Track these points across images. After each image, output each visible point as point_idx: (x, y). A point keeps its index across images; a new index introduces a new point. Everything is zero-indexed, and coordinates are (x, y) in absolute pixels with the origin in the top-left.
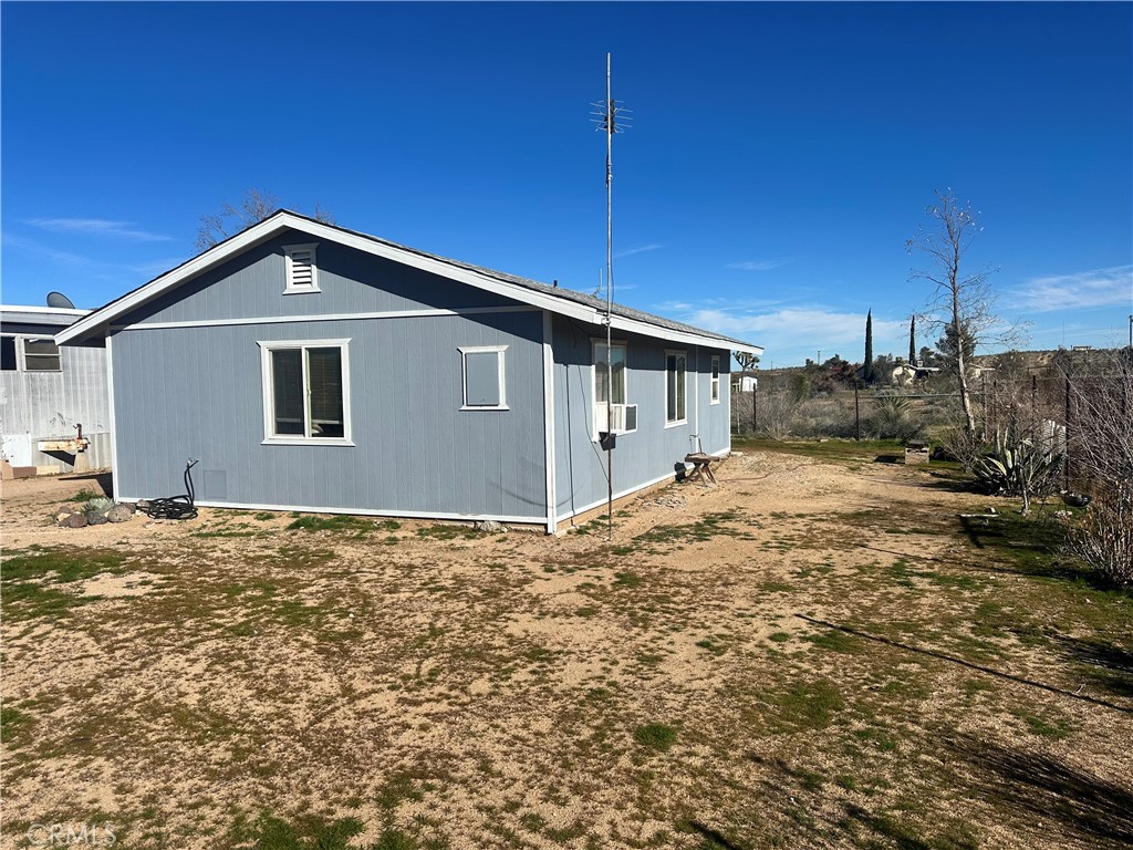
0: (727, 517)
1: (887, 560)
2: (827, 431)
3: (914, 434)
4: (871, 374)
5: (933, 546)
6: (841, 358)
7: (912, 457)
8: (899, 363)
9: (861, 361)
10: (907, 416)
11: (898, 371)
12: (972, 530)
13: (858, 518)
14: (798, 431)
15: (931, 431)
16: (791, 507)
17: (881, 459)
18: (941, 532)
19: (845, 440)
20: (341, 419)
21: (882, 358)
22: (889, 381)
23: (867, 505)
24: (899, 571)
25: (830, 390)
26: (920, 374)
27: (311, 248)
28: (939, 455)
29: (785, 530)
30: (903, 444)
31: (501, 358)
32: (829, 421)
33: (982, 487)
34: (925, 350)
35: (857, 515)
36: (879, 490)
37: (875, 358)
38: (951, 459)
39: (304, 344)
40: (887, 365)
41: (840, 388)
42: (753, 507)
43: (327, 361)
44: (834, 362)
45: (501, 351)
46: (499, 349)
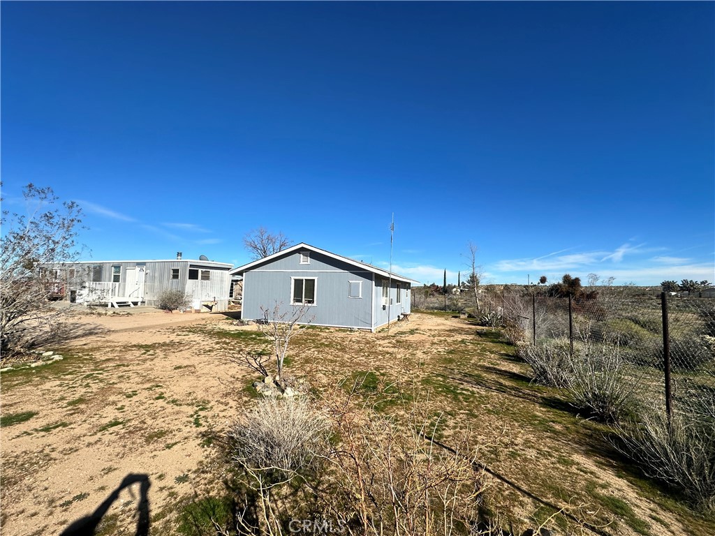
0: (417, 330)
1: (460, 340)
2: (436, 308)
3: (462, 310)
4: (445, 290)
5: (470, 337)
6: (436, 284)
7: (462, 316)
8: (455, 287)
9: (443, 285)
10: (460, 304)
11: (455, 289)
12: (479, 334)
13: (450, 331)
14: (428, 308)
15: (467, 309)
16: (433, 328)
17: (453, 317)
18: (472, 334)
19: (442, 310)
20: (313, 298)
21: (449, 285)
22: (452, 293)
23: (452, 328)
24: (463, 341)
25: (433, 295)
26: (461, 290)
27: (309, 253)
28: (470, 316)
29: (433, 333)
30: (459, 313)
31: (361, 284)
32: (436, 305)
33: (482, 325)
34: (463, 282)
35: (450, 330)
36: (454, 325)
37: (447, 285)
38: (473, 317)
39: (304, 278)
40: (451, 287)
41: (436, 294)
42: (422, 328)
43: (311, 283)
44: (433, 285)
45: (361, 282)
46: (360, 281)
